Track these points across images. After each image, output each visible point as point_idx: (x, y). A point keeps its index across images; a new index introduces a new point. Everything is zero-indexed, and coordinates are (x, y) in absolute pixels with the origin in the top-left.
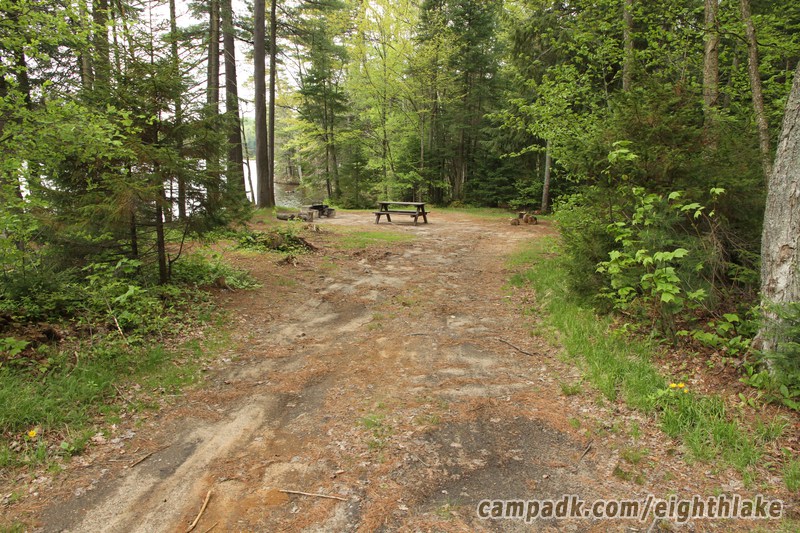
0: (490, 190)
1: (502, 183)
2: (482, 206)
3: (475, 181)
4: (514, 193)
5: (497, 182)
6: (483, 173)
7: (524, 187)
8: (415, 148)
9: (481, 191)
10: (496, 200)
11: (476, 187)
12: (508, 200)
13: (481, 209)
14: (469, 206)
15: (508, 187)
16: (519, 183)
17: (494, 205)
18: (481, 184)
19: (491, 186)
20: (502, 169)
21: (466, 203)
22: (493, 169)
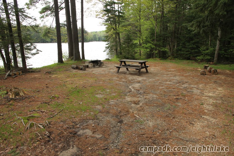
0: (187, 51)
1: (193, 48)
2: (183, 59)
3: (180, 48)
4: (199, 53)
5: (190, 48)
6: (184, 44)
7: (204, 50)
8: (152, 33)
9: (182, 52)
10: (190, 56)
11: (180, 50)
12: (196, 56)
13: (182, 61)
14: (176, 59)
15: (196, 50)
16: (202, 48)
17: (188, 59)
18: (183, 49)
19: (187, 50)
20: (193, 41)
21: (175, 57)
22: (189, 42)
